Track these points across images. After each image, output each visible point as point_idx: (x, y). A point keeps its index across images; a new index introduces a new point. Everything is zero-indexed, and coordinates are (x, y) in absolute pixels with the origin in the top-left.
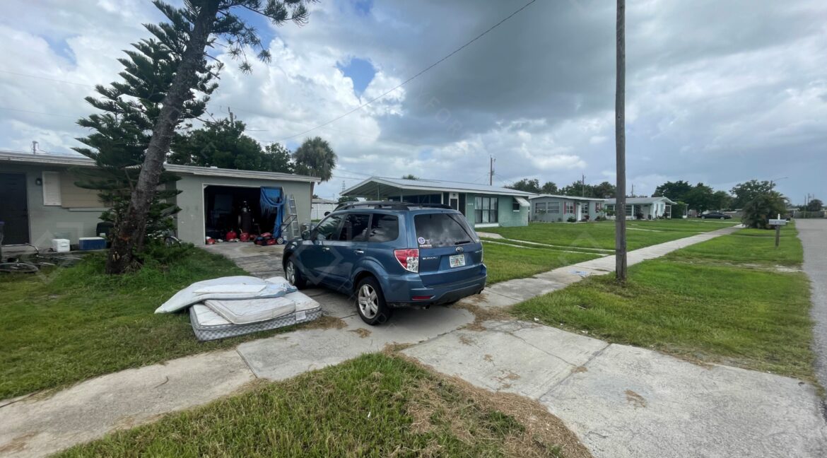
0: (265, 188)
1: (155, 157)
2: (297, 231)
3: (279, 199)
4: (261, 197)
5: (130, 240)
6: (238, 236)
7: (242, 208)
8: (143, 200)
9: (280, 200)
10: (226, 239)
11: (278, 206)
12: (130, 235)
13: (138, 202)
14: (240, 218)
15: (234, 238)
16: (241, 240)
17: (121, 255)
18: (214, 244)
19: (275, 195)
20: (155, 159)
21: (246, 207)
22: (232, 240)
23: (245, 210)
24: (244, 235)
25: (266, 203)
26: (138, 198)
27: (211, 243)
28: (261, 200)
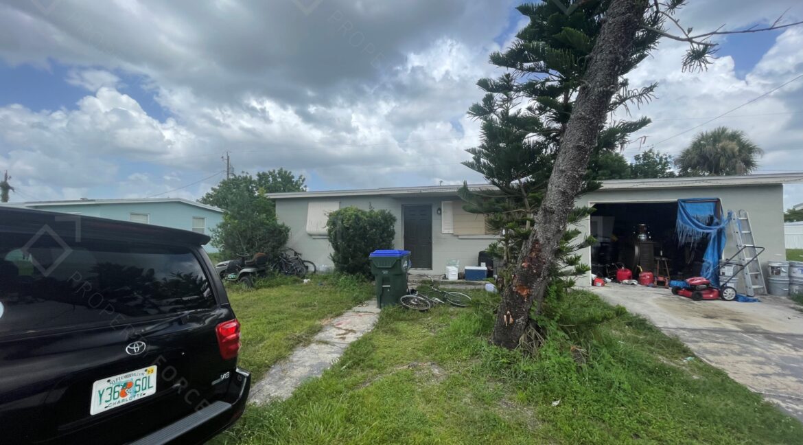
0: (684, 201)
1: (580, 140)
2: (756, 276)
3: (711, 218)
4: (679, 215)
5: (528, 296)
6: (635, 276)
7: (638, 233)
8: (553, 227)
9: (716, 220)
10: (616, 279)
11: (713, 232)
12: (530, 288)
13: (545, 231)
14: (637, 250)
15: (629, 278)
16: (641, 282)
17: (515, 317)
18: (603, 285)
19: (706, 212)
20: (582, 143)
21: (646, 233)
22: (626, 281)
23: (643, 237)
24: (647, 276)
25: (688, 226)
26: (545, 223)
27: (600, 284)
28: (679, 221)
